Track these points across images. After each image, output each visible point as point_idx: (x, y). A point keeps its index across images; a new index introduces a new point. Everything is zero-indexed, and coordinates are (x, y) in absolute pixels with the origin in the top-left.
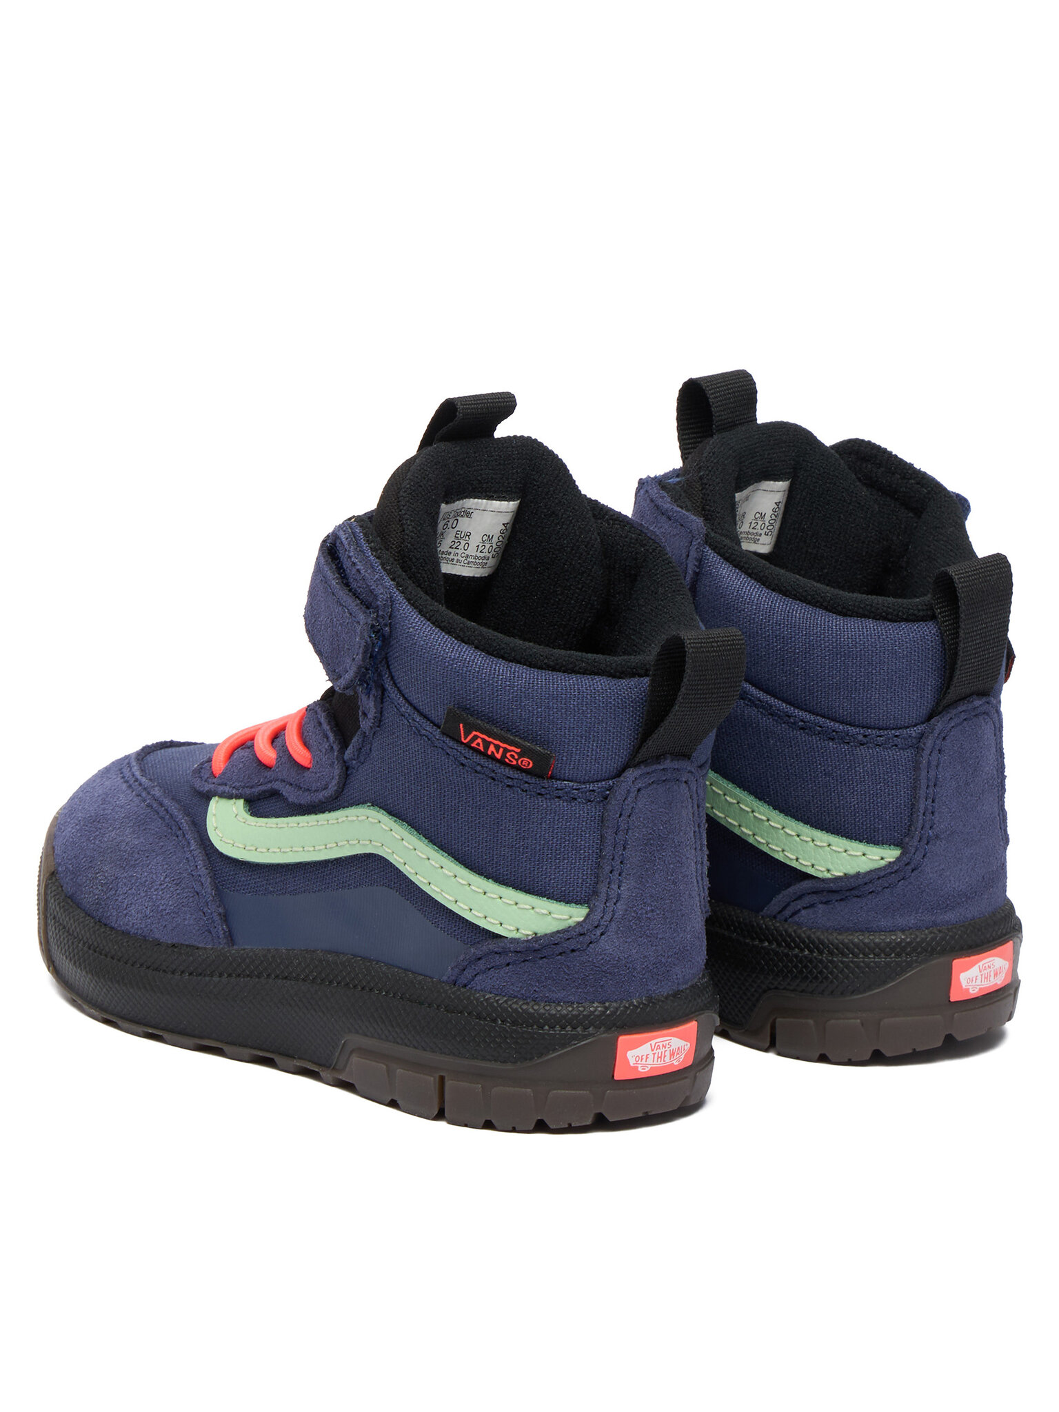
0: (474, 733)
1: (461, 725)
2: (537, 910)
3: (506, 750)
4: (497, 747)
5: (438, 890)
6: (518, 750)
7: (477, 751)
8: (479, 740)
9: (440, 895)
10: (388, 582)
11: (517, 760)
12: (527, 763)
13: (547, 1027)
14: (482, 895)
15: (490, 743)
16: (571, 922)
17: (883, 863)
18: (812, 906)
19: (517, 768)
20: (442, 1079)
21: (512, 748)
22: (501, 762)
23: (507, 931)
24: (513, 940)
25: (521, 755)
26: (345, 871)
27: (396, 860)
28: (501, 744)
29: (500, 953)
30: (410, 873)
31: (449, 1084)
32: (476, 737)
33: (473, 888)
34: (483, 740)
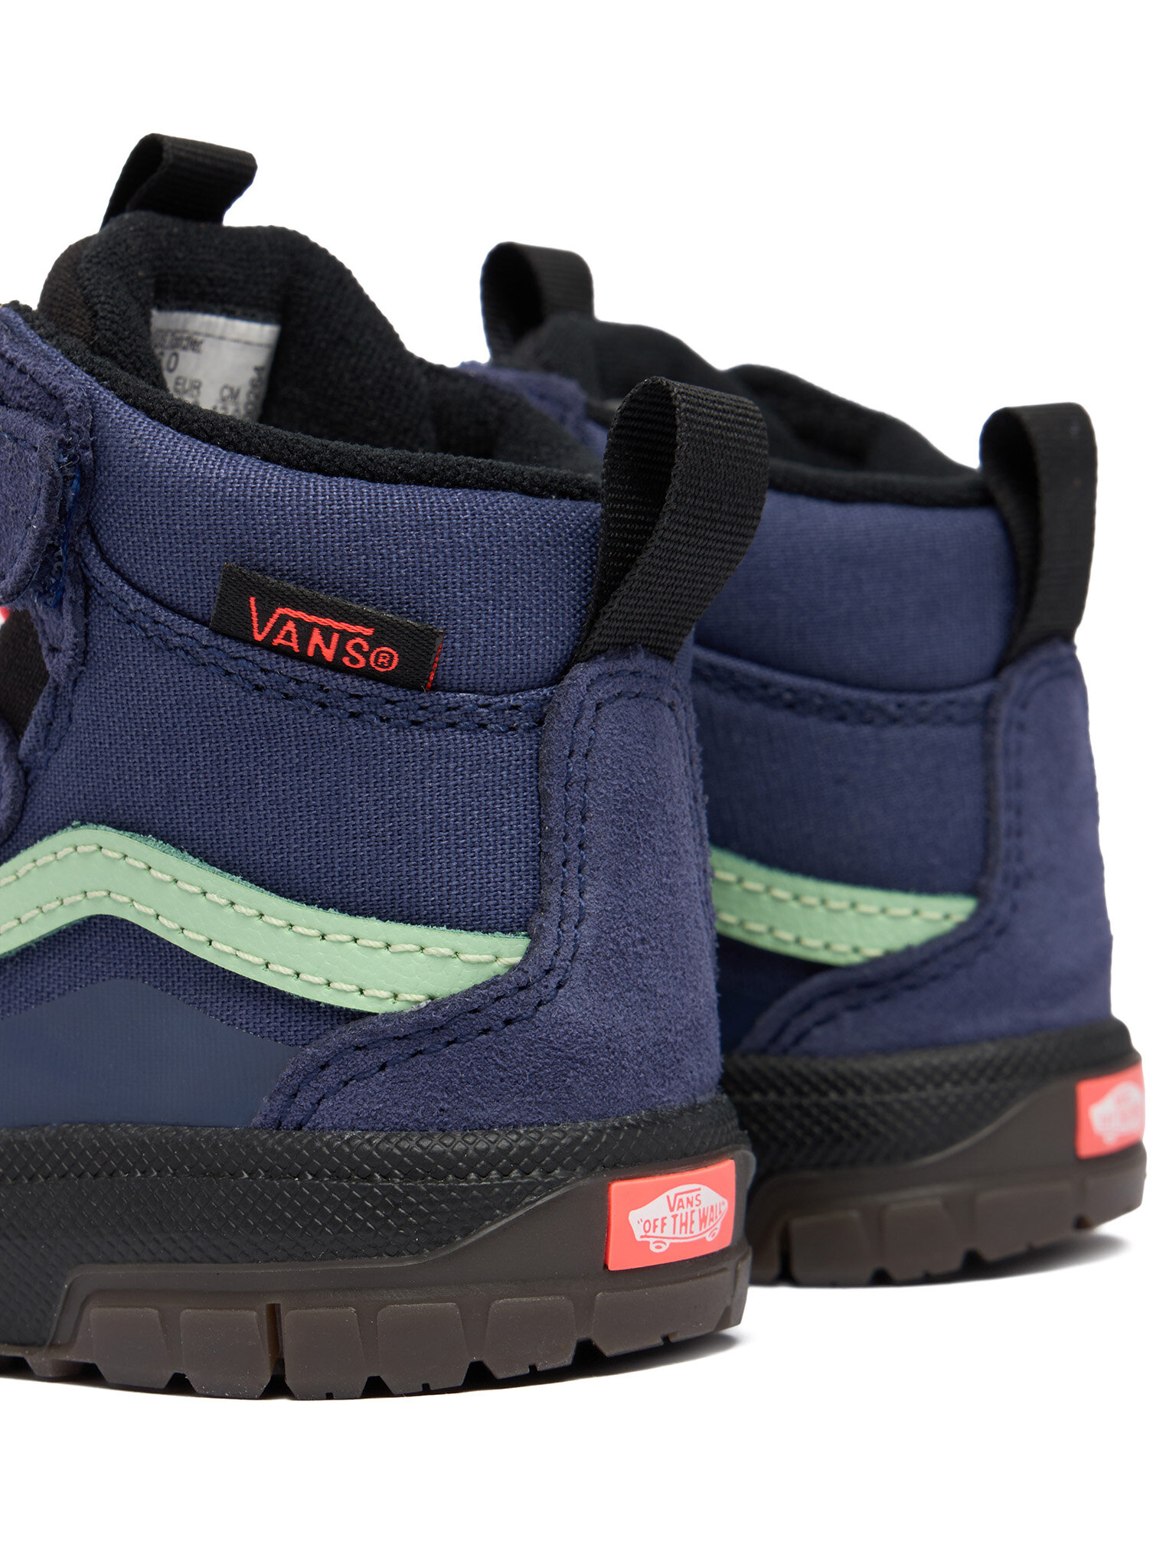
0: (280, 611)
1: (252, 600)
2: (431, 950)
3: (345, 636)
4: (327, 632)
5: (229, 949)
6: (369, 632)
7: (284, 652)
8: (291, 626)
9: (234, 959)
10: (80, 375)
11: (366, 656)
12: (388, 658)
13: (473, 1176)
14: (318, 941)
15: (314, 625)
16: (499, 968)
17: (948, 925)
18: (830, 1018)
19: (367, 674)
20: (274, 1312)
21: (358, 629)
22: (336, 667)
23: (375, 1002)
24: (388, 1017)
25: (374, 642)
26: (39, 970)
27: (138, 914)
28: (335, 624)
29: (365, 1047)
30: (169, 930)
31: (287, 1318)
32: (284, 619)
33: (300, 929)
34: (298, 622)
